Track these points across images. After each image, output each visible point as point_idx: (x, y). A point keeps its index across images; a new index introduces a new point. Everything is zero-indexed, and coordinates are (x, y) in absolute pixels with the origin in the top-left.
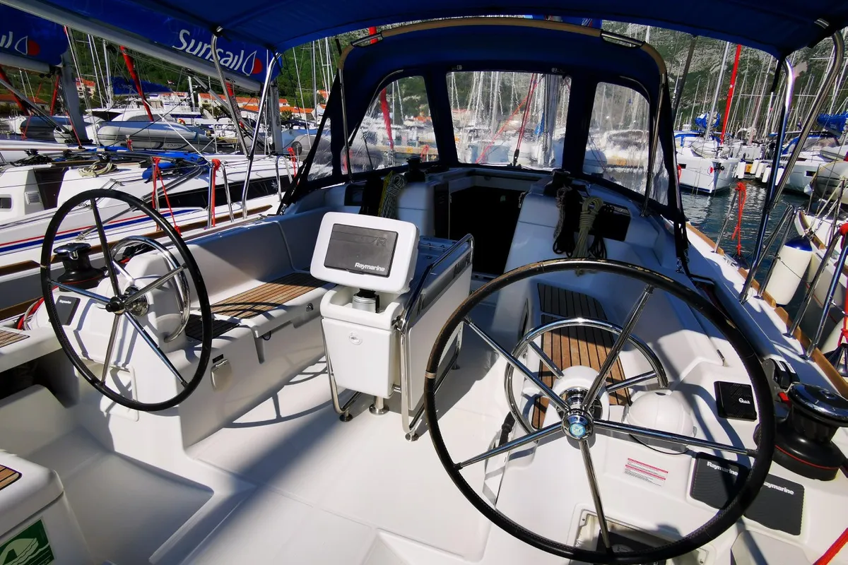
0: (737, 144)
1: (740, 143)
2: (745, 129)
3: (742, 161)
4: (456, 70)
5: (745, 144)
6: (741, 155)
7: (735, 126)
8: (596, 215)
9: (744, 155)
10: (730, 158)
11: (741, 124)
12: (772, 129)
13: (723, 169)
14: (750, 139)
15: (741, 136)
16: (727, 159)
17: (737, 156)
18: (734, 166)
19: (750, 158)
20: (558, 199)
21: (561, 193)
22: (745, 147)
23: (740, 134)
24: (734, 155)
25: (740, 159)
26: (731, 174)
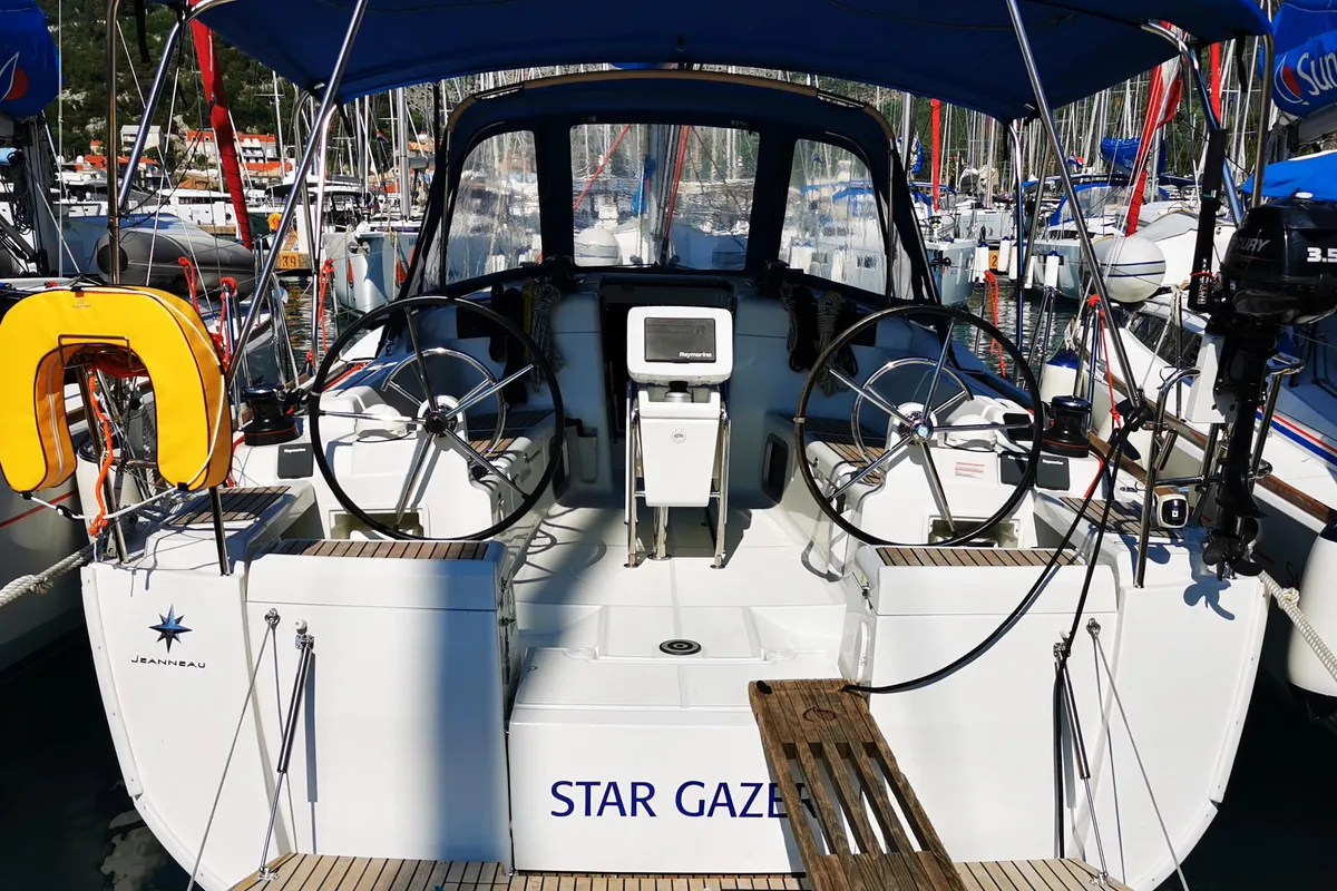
0: (964, 208)
1: (969, 202)
2: (975, 171)
3: (982, 244)
4: (588, 123)
5: (979, 206)
6: (976, 230)
7: (953, 162)
8: (837, 316)
9: (983, 231)
10: (956, 240)
11: (964, 154)
12: (1031, 169)
13: (947, 263)
14: (990, 193)
15: (969, 186)
16: (952, 241)
17: (970, 235)
18: (969, 257)
19: (996, 236)
20: (785, 299)
21: (786, 292)
22: (980, 212)
23: (966, 182)
24: (963, 231)
25: (976, 239)
26: (965, 276)
